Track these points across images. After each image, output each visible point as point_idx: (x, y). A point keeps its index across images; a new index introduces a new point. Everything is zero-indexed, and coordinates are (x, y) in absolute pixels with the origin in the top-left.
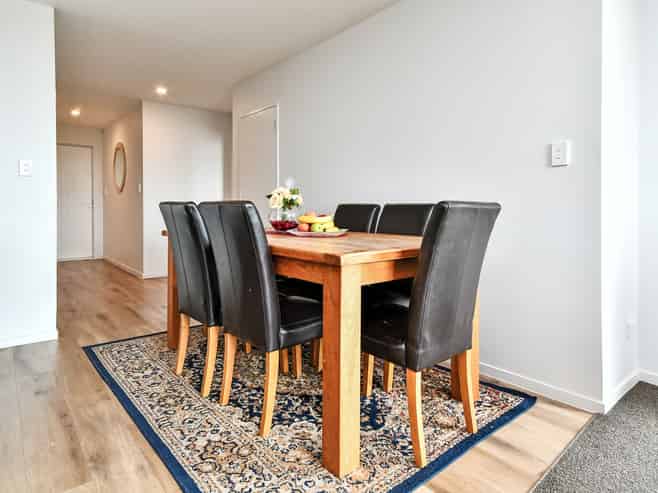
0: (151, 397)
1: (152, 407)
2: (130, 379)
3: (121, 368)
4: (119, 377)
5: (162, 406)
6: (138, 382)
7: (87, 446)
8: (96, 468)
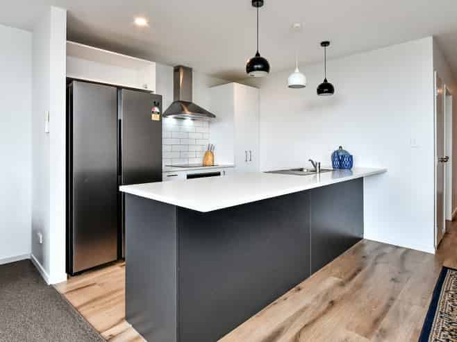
0: (450, 323)
1: (443, 330)
2: (450, 303)
3: (452, 292)
4: (444, 297)
5: (451, 335)
6: (452, 309)
7: (385, 322)
8: (378, 336)
